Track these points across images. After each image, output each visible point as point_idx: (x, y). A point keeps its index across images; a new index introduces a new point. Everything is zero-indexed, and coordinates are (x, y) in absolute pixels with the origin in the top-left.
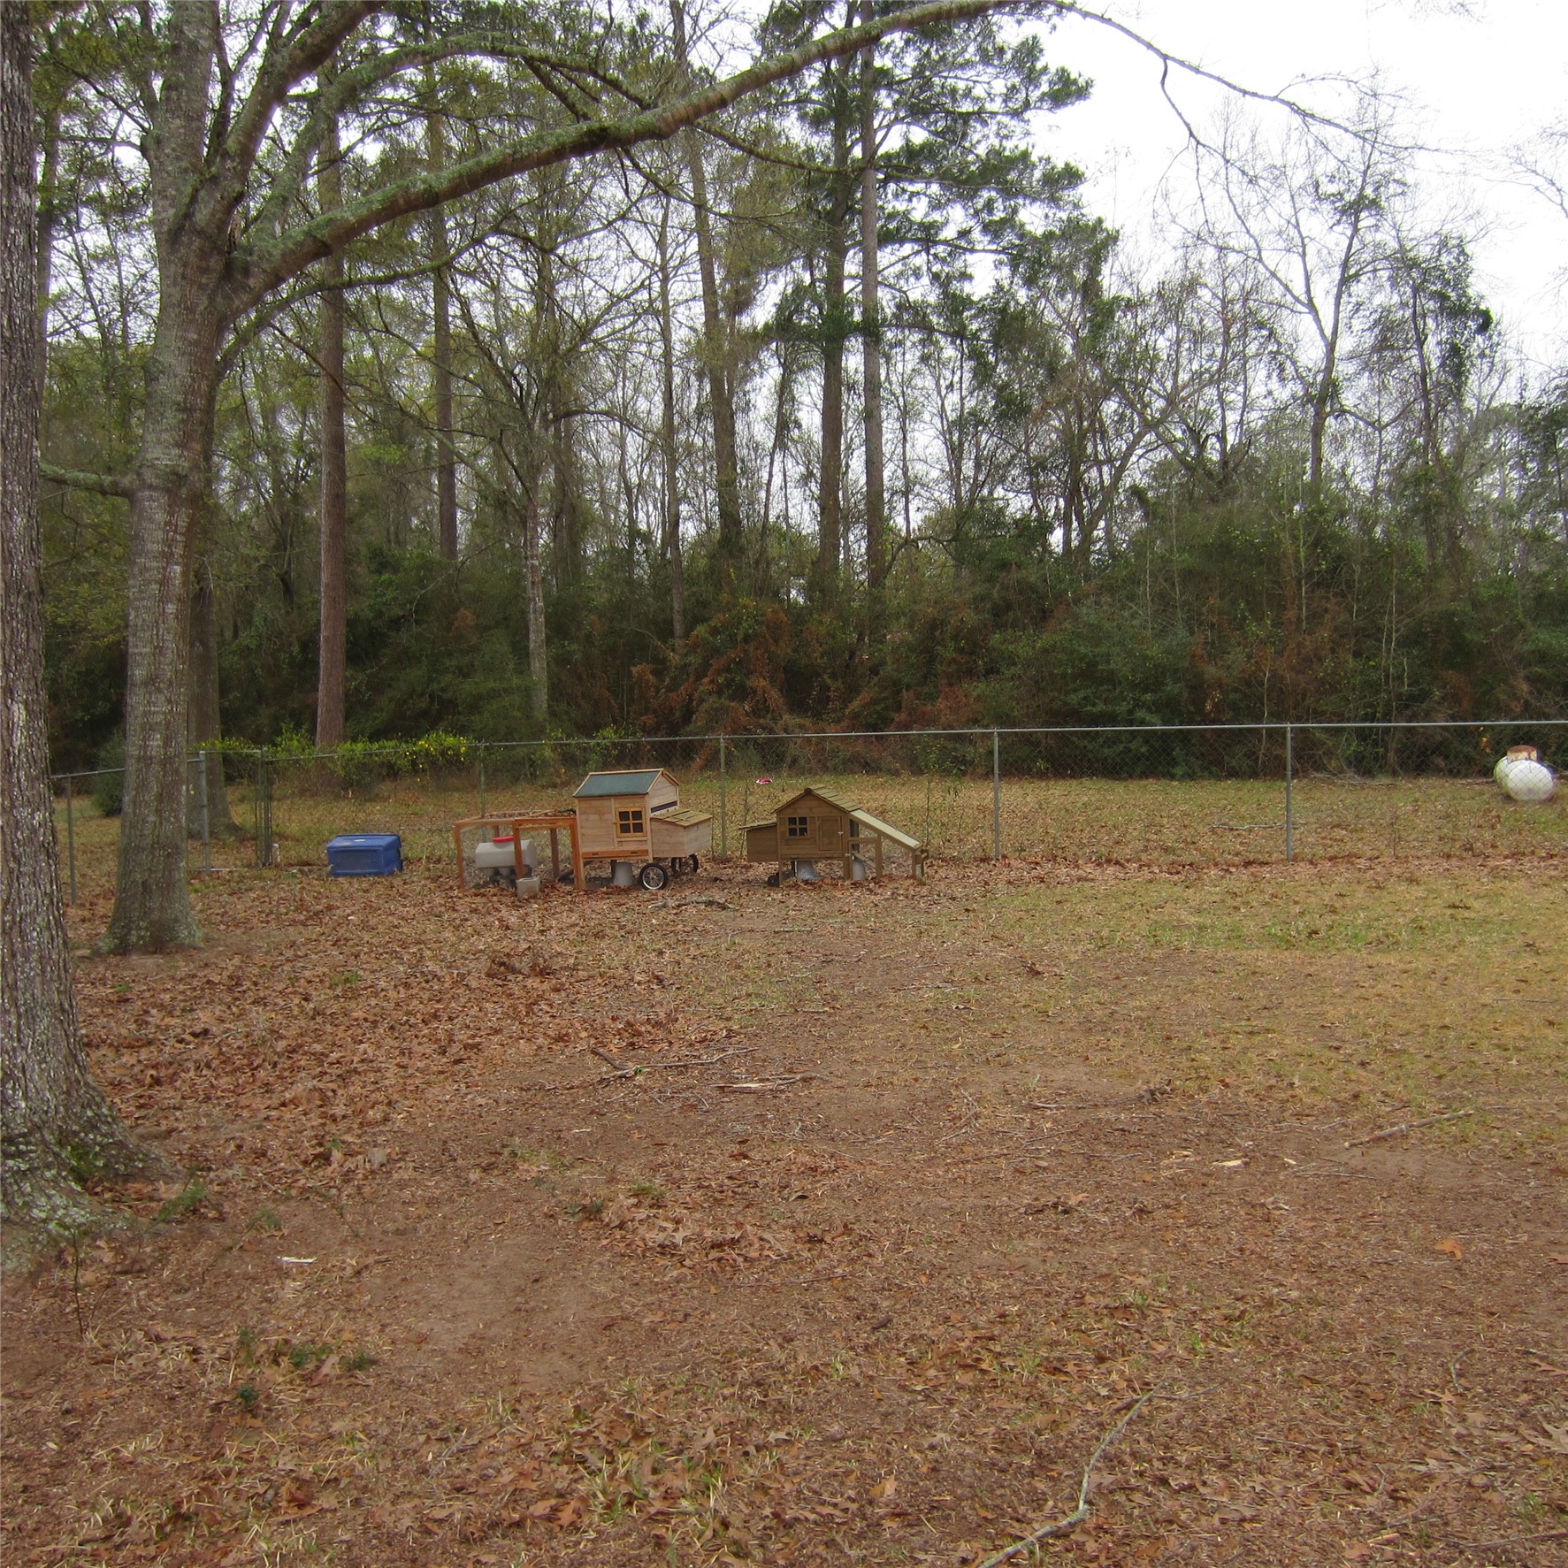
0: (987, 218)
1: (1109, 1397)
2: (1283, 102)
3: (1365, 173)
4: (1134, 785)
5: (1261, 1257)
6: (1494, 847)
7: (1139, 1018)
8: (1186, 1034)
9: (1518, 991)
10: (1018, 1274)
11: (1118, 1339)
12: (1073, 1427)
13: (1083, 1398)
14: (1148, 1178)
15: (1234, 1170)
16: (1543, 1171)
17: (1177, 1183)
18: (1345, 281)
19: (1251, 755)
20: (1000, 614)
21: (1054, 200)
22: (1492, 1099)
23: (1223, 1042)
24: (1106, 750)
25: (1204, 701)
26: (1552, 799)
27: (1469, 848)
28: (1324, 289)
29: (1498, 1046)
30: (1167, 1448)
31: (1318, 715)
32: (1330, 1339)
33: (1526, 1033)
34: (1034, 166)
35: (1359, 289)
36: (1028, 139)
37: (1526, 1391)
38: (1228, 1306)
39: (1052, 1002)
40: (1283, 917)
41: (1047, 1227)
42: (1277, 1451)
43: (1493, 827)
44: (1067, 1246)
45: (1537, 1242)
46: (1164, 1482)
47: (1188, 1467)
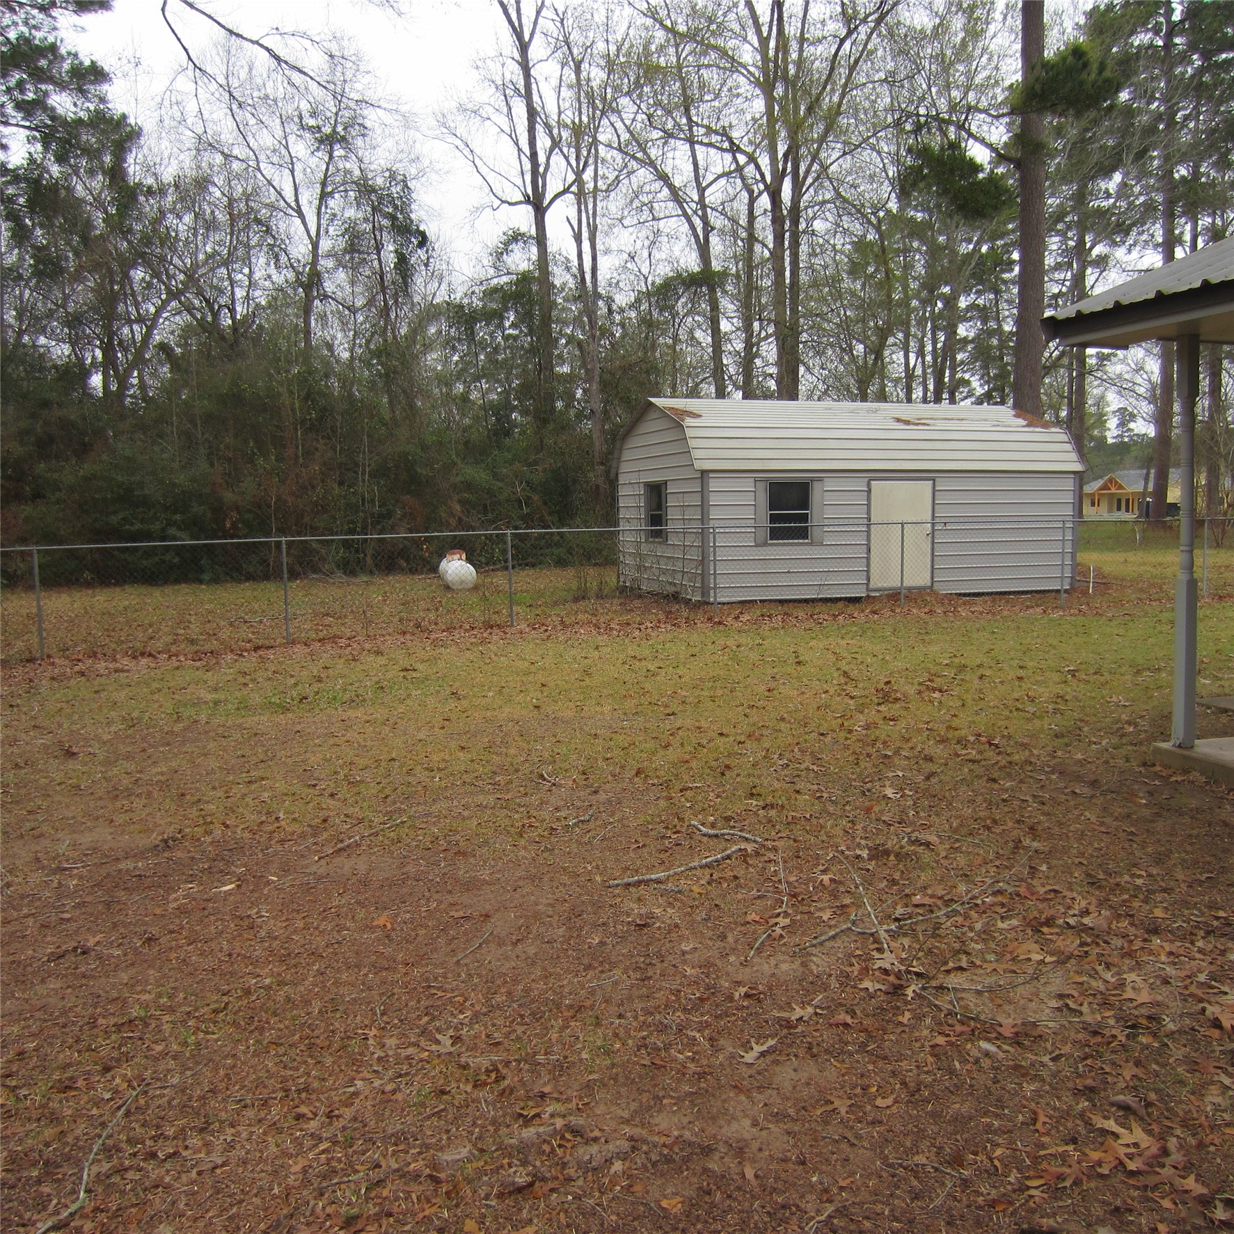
0: (20, 97)
1: (112, 1099)
2: (262, 46)
3: (336, 114)
4: (168, 590)
5: (245, 957)
6: (436, 624)
7: (160, 781)
8: (197, 789)
9: (443, 728)
10: (38, 1015)
11: (124, 1049)
12: (78, 1132)
13: (89, 1106)
14: (158, 911)
15: (228, 893)
16: (450, 854)
17: (182, 911)
18: (324, 196)
19: (264, 562)
20: (45, 446)
21: (81, 91)
22: (420, 808)
23: (226, 792)
24: (145, 562)
25: (224, 520)
26: (476, 588)
27: (418, 626)
28: (308, 199)
29: (427, 769)
30: (158, 1127)
31: (314, 530)
32: (292, 1009)
33: (447, 757)
34: (63, 59)
35: (334, 203)
36: (54, 34)
37: (426, 1015)
38: (217, 1001)
39: (85, 777)
40: (281, 688)
41: (67, 968)
42: (245, 1107)
43: (437, 610)
44: (84, 981)
45: (442, 906)
46: (153, 1155)
47: (174, 1138)
